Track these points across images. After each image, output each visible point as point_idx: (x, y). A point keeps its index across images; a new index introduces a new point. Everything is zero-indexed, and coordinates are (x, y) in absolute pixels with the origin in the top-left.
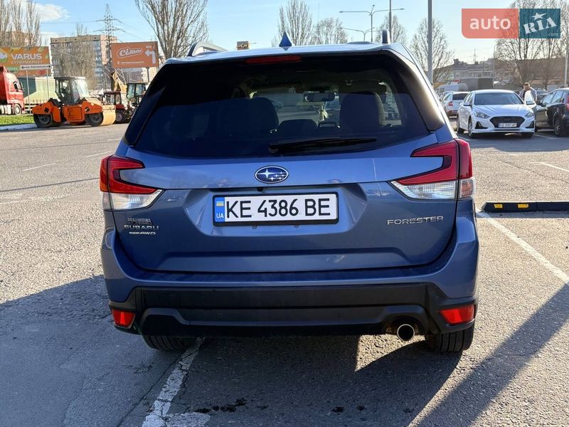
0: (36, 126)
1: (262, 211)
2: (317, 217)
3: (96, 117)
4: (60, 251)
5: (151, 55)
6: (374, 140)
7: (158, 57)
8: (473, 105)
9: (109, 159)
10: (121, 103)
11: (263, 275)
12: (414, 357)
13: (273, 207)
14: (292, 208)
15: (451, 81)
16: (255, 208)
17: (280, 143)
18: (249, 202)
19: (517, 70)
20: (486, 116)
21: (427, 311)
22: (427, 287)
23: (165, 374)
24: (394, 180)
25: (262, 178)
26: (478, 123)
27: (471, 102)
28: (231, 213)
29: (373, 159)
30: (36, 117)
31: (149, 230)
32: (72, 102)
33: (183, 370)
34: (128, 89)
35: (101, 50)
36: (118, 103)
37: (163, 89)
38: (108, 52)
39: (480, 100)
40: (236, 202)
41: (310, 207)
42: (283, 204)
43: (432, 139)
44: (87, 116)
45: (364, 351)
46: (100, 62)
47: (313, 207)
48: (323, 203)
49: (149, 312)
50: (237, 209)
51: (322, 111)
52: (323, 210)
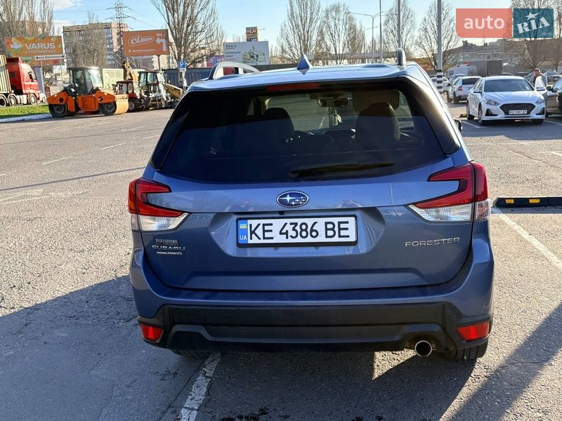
0: (51, 115)
1: (283, 234)
2: (336, 239)
3: (110, 106)
4: (83, 251)
5: (161, 43)
6: (392, 165)
7: (169, 44)
8: (483, 92)
9: (137, 182)
10: (133, 92)
11: (285, 294)
12: (430, 364)
13: (294, 229)
14: (312, 230)
15: (460, 63)
16: (277, 231)
17: (300, 168)
18: (271, 224)
19: (526, 51)
20: (496, 104)
21: (444, 329)
22: (444, 306)
23: (190, 381)
24: (412, 204)
25: (283, 202)
26: (488, 110)
27: (481, 88)
28: (253, 235)
29: (390, 184)
30: (51, 107)
31: (176, 251)
32: (85, 91)
33: (207, 377)
34: (139, 78)
35: (112, 38)
36: (130, 92)
37: (187, 114)
38: (119, 40)
39: (490, 87)
40: (259, 225)
41: (330, 229)
42: (304, 227)
43: (448, 163)
44: (101, 105)
45: (381, 358)
46: (111, 49)
47: (333, 229)
48: (342, 226)
49: (178, 328)
50: (259, 232)
51: (335, 116)
52: (343, 233)
